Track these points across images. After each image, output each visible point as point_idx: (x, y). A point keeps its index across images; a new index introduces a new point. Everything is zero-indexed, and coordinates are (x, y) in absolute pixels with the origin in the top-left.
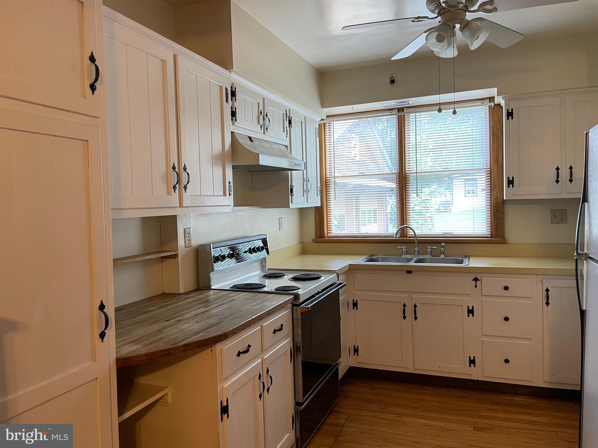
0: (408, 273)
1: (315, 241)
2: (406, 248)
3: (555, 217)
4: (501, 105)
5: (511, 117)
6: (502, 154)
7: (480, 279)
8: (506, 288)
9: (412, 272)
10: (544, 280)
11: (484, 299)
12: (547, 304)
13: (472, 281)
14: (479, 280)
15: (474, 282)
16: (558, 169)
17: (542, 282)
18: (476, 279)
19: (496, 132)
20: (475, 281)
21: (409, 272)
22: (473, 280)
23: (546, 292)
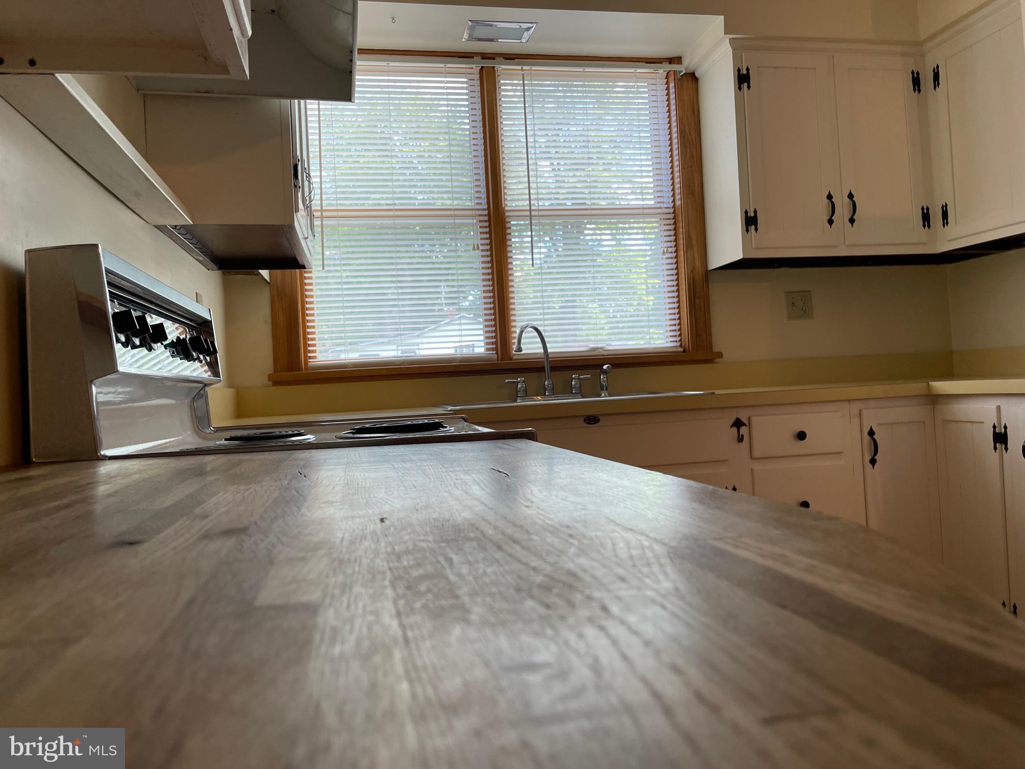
0: (588, 423)
1: (276, 381)
2: (524, 382)
3: (794, 306)
4: (696, 75)
5: (746, 84)
6: (700, 178)
7: (745, 420)
8: (801, 436)
9: (599, 420)
10: (864, 412)
11: (757, 466)
12: (873, 462)
13: (731, 427)
14: (744, 424)
15: (735, 429)
16: (830, 197)
17: (860, 416)
18: (738, 424)
19: (687, 130)
20: (736, 427)
21: (592, 420)
22: (733, 425)
23: (869, 437)
